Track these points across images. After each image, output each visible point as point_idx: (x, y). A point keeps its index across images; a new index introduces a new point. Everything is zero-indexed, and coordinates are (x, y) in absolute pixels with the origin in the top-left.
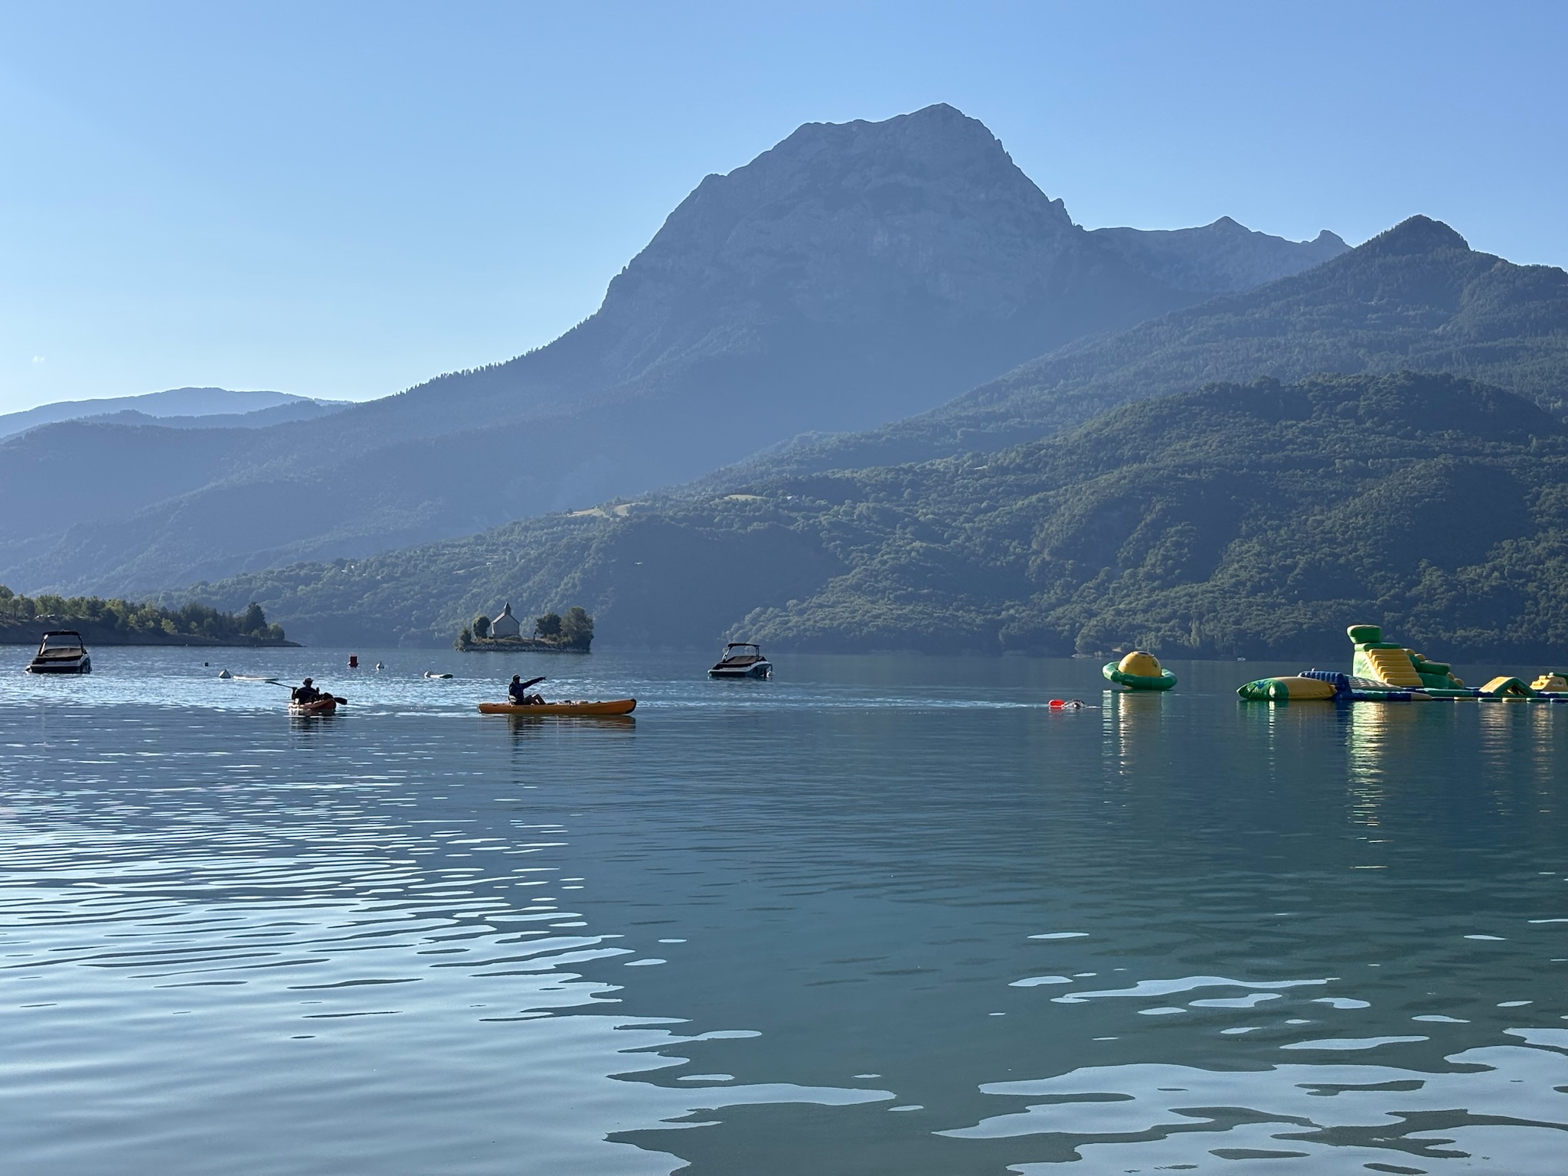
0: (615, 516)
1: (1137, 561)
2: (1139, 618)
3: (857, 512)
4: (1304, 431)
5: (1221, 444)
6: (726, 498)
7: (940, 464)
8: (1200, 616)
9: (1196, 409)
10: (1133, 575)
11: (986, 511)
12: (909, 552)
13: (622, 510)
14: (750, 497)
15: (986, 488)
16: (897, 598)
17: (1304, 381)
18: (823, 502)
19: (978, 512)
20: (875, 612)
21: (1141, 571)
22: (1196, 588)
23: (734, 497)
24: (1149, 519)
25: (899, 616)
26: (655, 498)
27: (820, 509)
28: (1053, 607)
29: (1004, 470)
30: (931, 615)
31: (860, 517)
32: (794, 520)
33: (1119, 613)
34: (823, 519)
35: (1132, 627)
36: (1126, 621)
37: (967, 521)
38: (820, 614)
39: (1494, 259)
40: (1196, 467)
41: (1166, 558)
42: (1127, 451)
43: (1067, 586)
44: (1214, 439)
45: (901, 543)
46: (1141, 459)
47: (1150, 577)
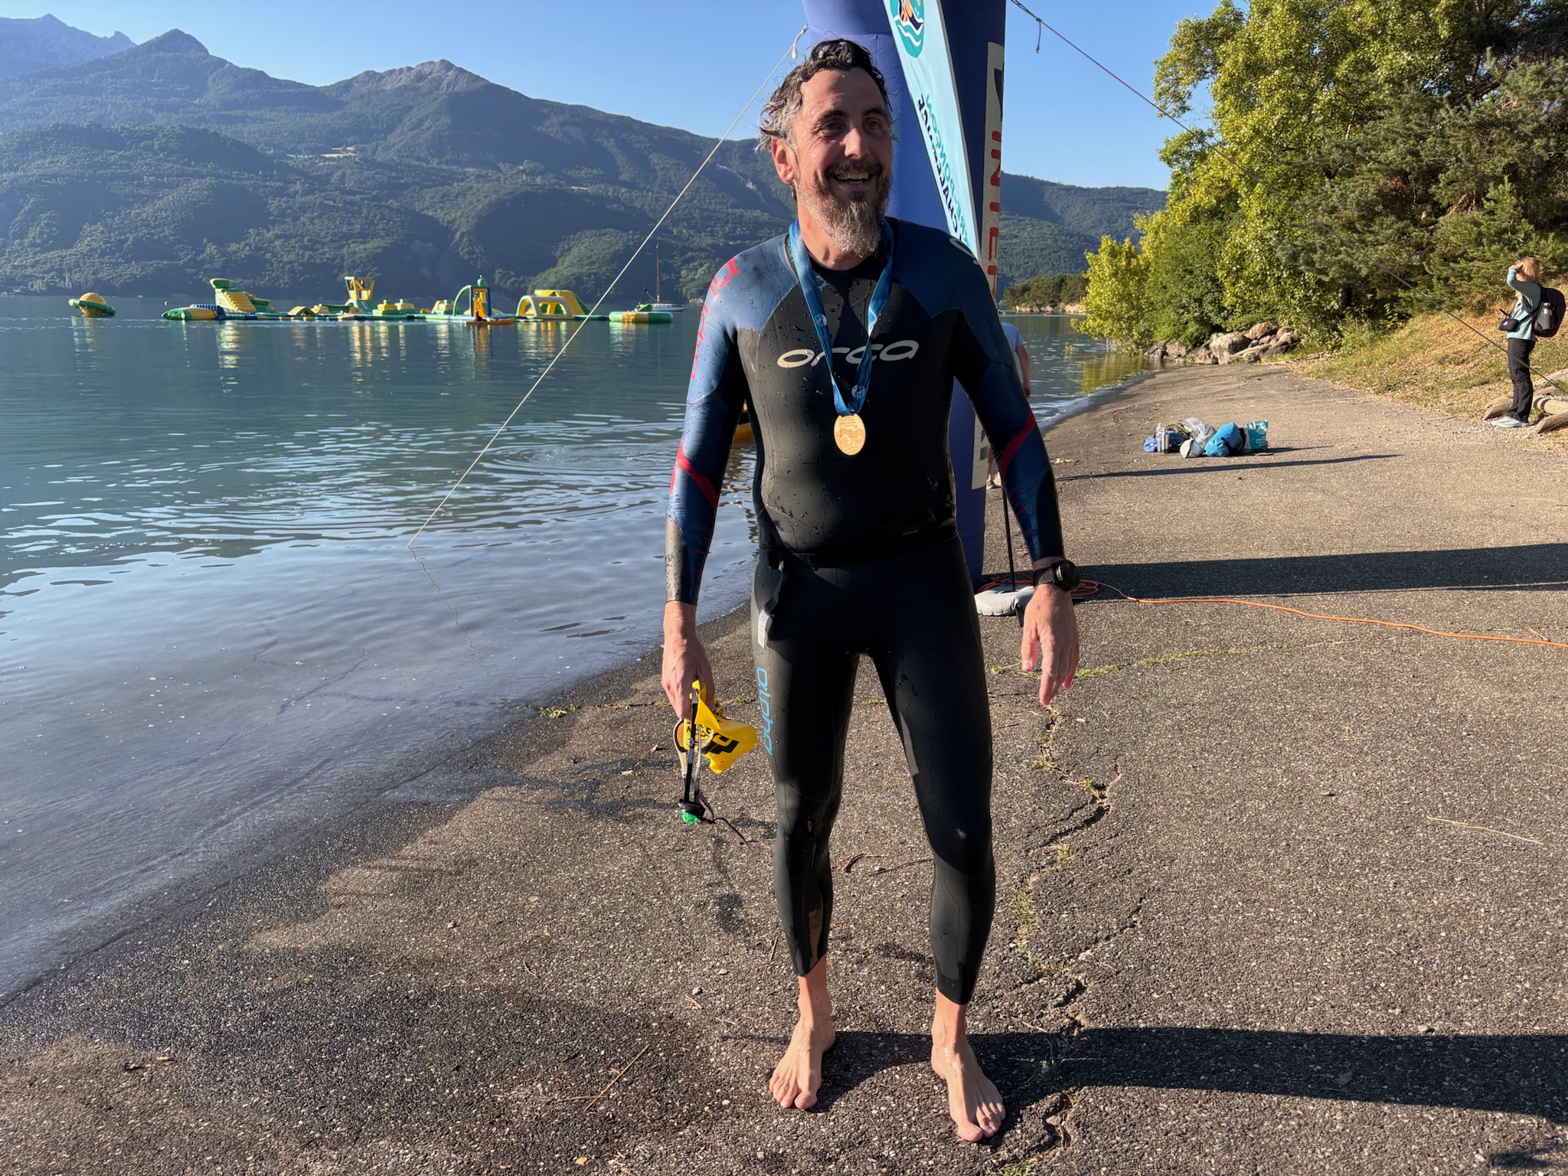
1: (22, 234)
5: (69, 162)
8: (70, 270)
9: (49, 139)
10: (21, 244)
17: (116, 126)
21: (26, 241)
22: (64, 252)
24: (26, 208)
35: (25, 277)
41: (41, 233)
44: (64, 159)
46: (16, 170)
47: (33, 245)
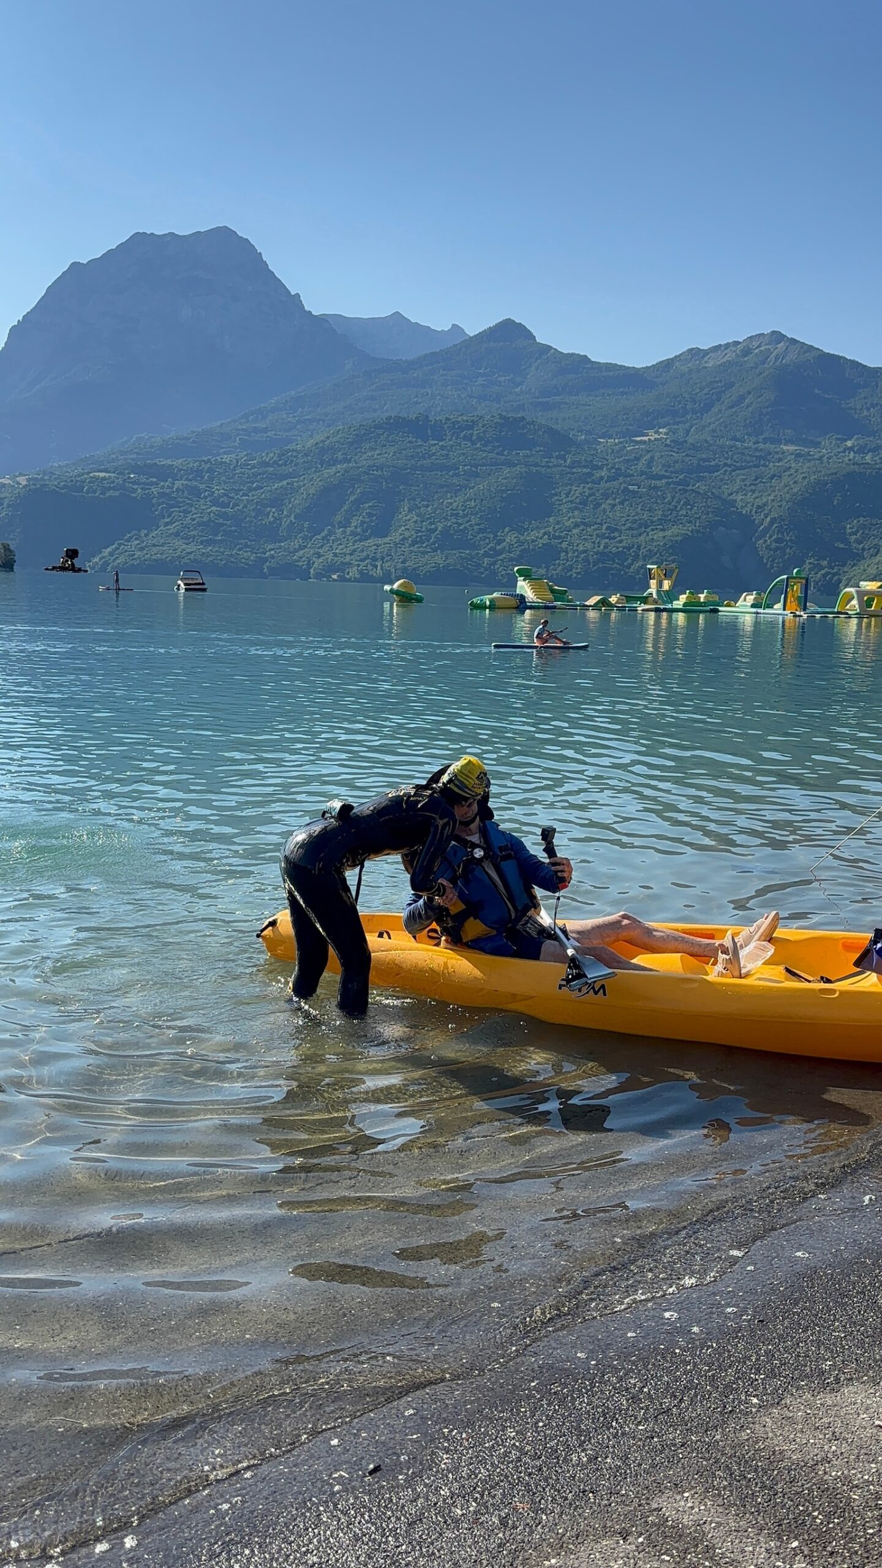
0: (19, 484)
2: (348, 558)
3: (176, 487)
4: (442, 448)
5: (395, 453)
6: (92, 475)
7: (226, 458)
11: (255, 489)
12: (209, 513)
13: (23, 481)
14: (107, 475)
15: (255, 475)
16: (202, 543)
17: (442, 417)
18: (154, 480)
19: (250, 489)
20: (188, 550)
22: (380, 541)
23: (97, 474)
24: (352, 498)
25: (203, 553)
26: (45, 473)
27: (152, 484)
28: (296, 551)
29: (267, 464)
30: (223, 553)
31: (178, 490)
32: (135, 491)
33: (335, 555)
34: (155, 490)
35: (343, 564)
36: (339, 560)
37: (244, 495)
38: (155, 550)
39: (550, 348)
40: (380, 468)
42: (340, 456)
43: (304, 538)
45: (204, 507)
